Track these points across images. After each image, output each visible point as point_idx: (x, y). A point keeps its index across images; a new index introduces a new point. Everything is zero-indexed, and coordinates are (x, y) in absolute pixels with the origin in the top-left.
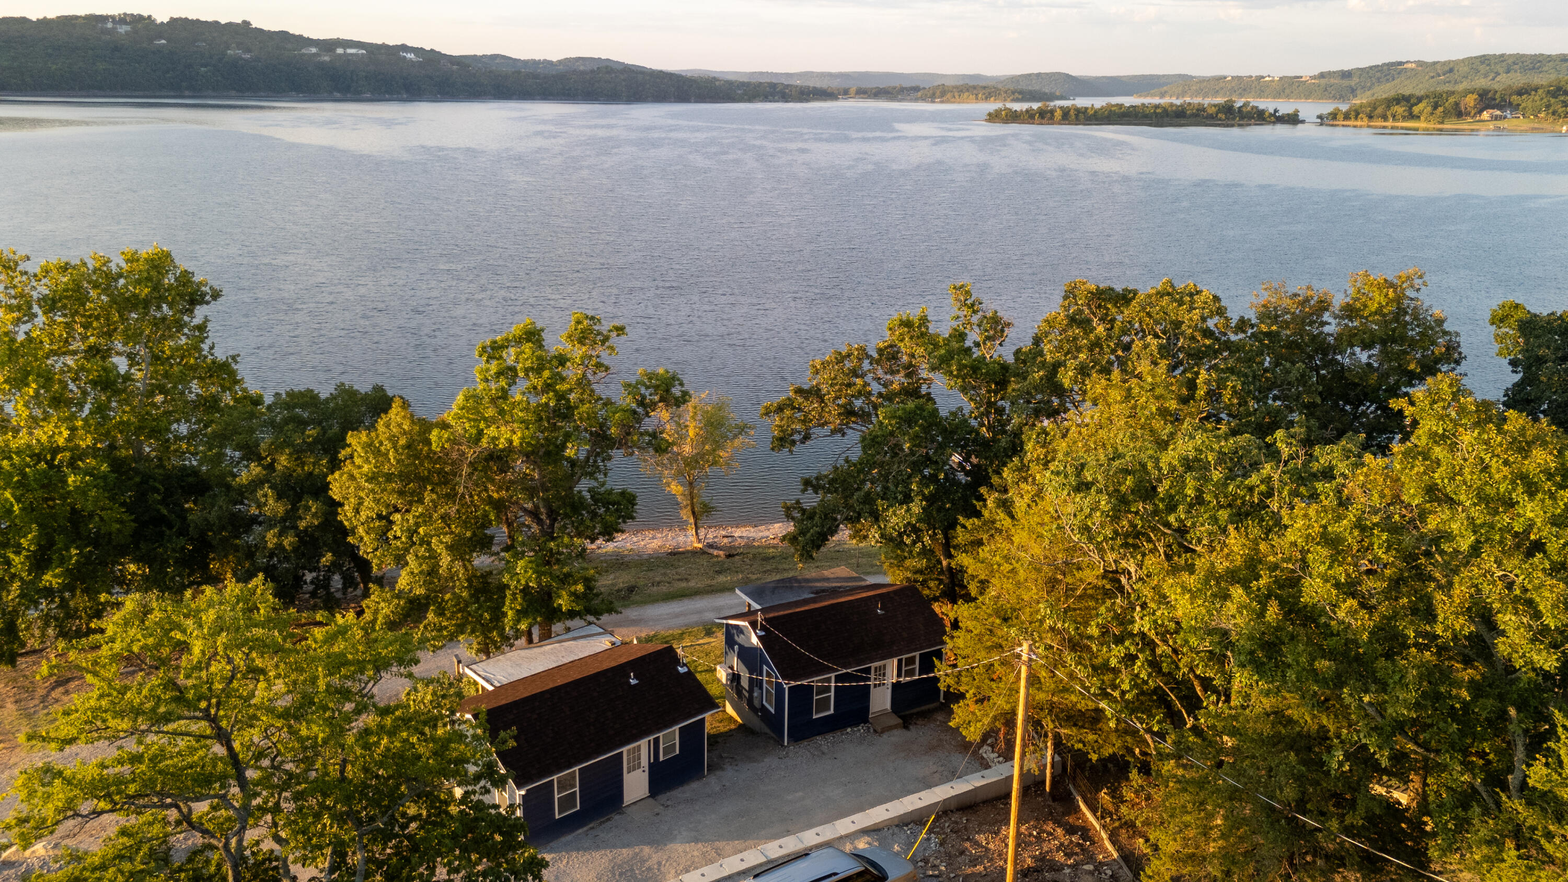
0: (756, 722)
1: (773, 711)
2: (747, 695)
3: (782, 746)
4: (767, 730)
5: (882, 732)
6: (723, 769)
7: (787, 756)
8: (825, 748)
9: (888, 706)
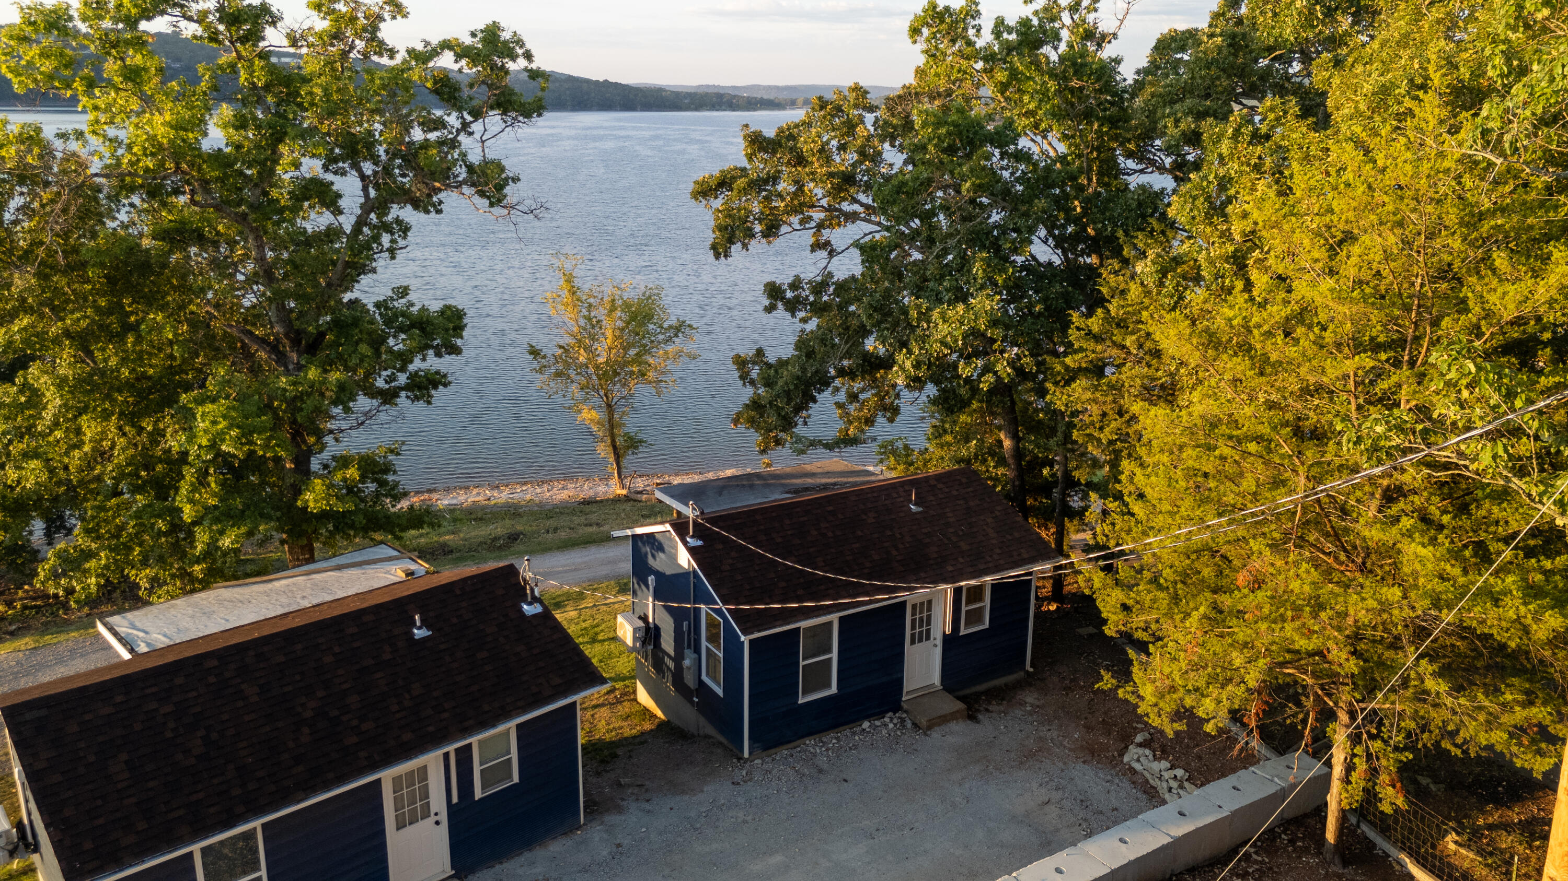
0: (690, 717)
1: (720, 691)
2: (671, 665)
3: (740, 759)
4: (710, 730)
5: (930, 728)
6: (620, 810)
7: (749, 778)
8: (822, 761)
9: (936, 678)
